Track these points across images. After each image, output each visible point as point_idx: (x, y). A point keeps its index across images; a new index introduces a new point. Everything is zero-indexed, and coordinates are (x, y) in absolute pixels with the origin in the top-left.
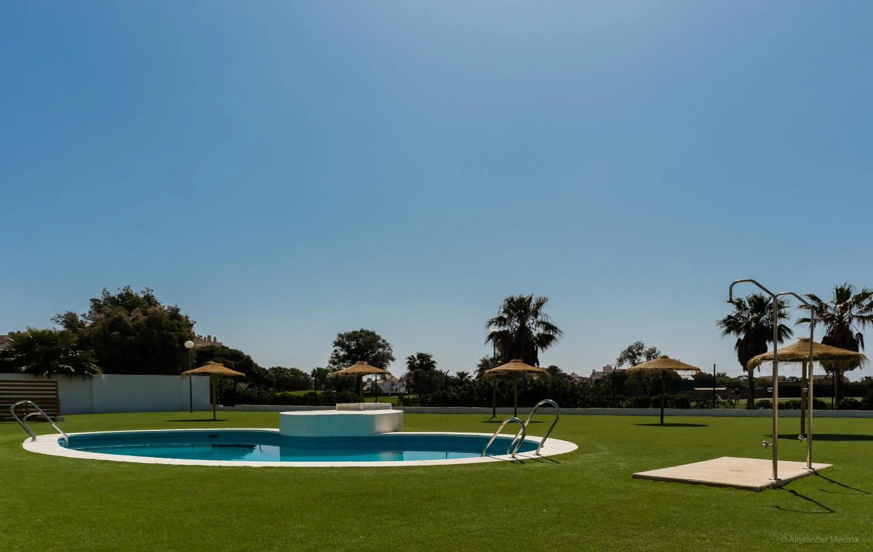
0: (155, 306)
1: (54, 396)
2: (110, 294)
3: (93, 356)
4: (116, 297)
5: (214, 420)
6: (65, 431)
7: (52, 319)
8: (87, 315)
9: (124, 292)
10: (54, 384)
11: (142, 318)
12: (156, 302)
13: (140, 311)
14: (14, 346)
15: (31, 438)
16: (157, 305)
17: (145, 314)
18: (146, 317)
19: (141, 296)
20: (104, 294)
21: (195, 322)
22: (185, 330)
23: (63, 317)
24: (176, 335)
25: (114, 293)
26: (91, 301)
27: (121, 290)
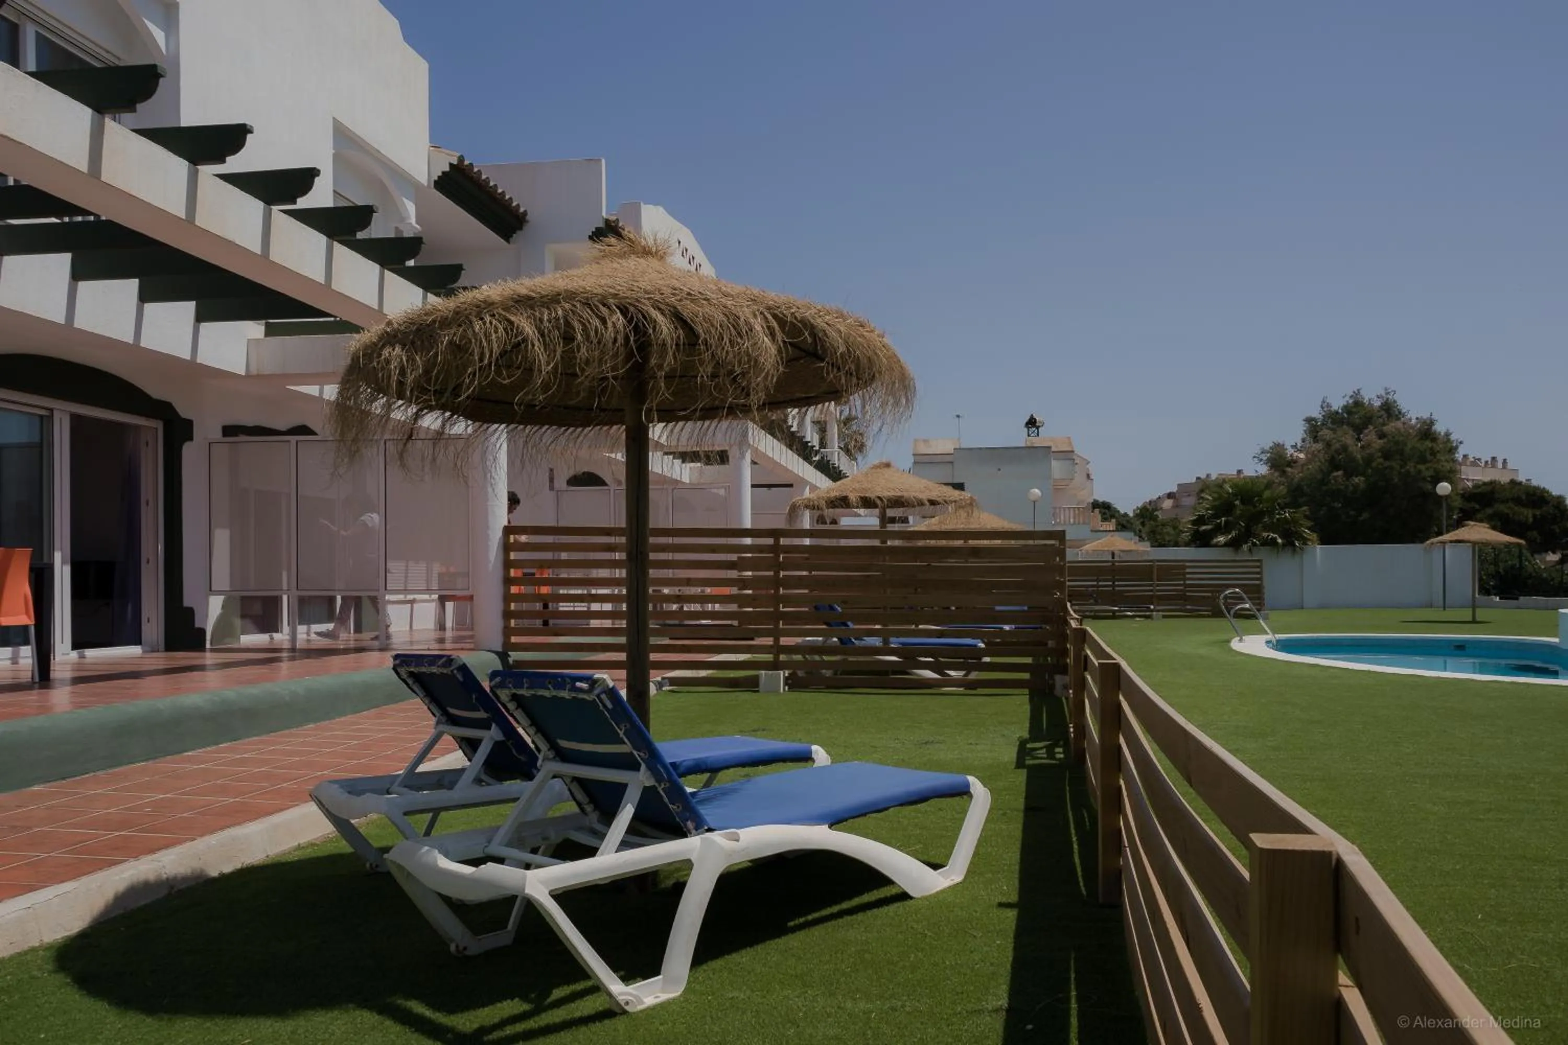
0: (1398, 419)
1: (1258, 582)
2: (1331, 407)
3: (1306, 517)
4: (1340, 411)
5: (1474, 621)
6: (1275, 632)
7: (1255, 457)
8: (1299, 445)
9: (1351, 401)
10: (1258, 564)
11: (1378, 443)
12: (1400, 413)
13: (1373, 432)
14: (1213, 508)
15: (1238, 638)
16: (1401, 416)
17: (1382, 436)
18: (1381, 441)
19: (1377, 403)
20: (1322, 408)
21: (1461, 443)
22: (1442, 458)
23: (1268, 452)
24: (1427, 469)
25: (1337, 404)
26: (1304, 423)
27: (1347, 398)
